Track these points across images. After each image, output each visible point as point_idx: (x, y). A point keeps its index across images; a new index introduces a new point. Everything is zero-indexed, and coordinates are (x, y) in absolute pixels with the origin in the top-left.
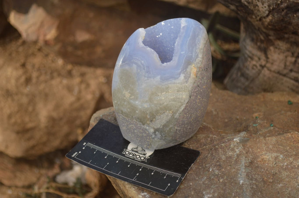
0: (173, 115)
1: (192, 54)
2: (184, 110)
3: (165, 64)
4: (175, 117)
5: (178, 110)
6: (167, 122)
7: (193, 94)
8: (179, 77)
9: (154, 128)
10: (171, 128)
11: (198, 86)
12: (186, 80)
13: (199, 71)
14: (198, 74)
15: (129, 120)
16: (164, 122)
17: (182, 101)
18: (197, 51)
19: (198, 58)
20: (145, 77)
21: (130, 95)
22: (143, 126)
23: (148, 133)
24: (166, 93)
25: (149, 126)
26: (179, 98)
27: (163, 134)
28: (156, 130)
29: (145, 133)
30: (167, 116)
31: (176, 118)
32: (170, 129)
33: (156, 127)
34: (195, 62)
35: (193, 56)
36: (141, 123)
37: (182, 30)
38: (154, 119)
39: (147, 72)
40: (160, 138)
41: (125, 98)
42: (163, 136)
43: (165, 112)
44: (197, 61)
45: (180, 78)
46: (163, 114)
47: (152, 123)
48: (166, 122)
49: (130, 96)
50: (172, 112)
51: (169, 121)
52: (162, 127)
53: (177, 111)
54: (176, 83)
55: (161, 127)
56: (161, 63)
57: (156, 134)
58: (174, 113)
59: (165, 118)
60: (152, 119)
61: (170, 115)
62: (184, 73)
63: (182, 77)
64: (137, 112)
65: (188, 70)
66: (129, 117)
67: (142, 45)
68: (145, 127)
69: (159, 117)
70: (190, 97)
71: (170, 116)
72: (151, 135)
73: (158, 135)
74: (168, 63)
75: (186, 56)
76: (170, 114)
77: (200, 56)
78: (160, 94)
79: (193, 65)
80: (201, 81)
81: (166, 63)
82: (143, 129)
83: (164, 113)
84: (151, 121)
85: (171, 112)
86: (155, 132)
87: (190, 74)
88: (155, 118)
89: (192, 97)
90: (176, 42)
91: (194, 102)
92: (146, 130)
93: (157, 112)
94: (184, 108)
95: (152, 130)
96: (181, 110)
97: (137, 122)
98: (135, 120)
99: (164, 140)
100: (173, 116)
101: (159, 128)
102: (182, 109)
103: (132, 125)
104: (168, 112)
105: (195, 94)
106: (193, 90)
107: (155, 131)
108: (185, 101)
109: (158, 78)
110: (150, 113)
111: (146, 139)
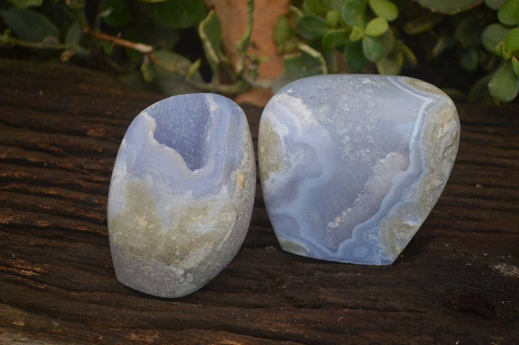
0: (214, 247)
1: (234, 154)
2: (229, 238)
3: (196, 171)
4: (217, 250)
5: (222, 239)
6: (206, 258)
7: (240, 213)
8: (220, 190)
9: (184, 268)
10: (210, 265)
11: (246, 200)
12: (231, 194)
13: (246, 179)
14: (245, 182)
15: (144, 260)
16: (201, 258)
18: (240, 148)
19: (244, 160)
20: (168, 194)
21: (147, 222)
22: (167, 267)
23: (173, 276)
24: (204, 215)
25: (177, 267)
26: (223, 222)
27: (198, 275)
28: (187, 271)
29: (169, 276)
30: (206, 249)
31: (218, 251)
32: (208, 267)
33: (187, 267)
34: (240, 166)
35: (237, 158)
36: (164, 263)
37: (212, 115)
38: (187, 256)
39: (170, 186)
40: (191, 281)
41: (139, 228)
42: (197, 277)
43: (203, 244)
44: (242, 164)
45: (222, 191)
46: (200, 248)
47: (183, 263)
48: (203, 259)
49: (148, 225)
50: (213, 244)
51: (209, 256)
52: (196, 266)
53: (221, 241)
54: (217, 200)
55: (196, 267)
56: (190, 171)
57: (186, 276)
58: (216, 244)
59: (202, 253)
60: (183, 257)
61: (211, 247)
62: (226, 184)
63: (225, 189)
64: (159, 247)
65: (232, 178)
66: (144, 256)
67: (154, 142)
68: (171, 268)
69: (195, 253)
70: (237, 218)
71: (211, 250)
72: (179, 279)
73: (189, 278)
74: (201, 170)
75: (226, 157)
76: (210, 247)
77: (246, 155)
78: (195, 218)
79: (238, 171)
80: (249, 193)
81: (198, 169)
82: (166, 272)
83: (202, 245)
84: (182, 259)
85: (212, 243)
86: (185, 275)
87: (236, 185)
88: (188, 254)
89: (239, 218)
90: (209, 137)
91: (242, 225)
92: (171, 271)
93: (191, 245)
94: (229, 235)
95: (181, 272)
96: (225, 239)
97: (157, 262)
98: (155, 260)
99: (196, 283)
100: (215, 248)
101: (193, 268)
103: (147, 267)
104: (207, 243)
105: (243, 213)
106: (241, 207)
107: (185, 272)
108: (230, 225)
109: (189, 194)
110: (181, 247)
111: (169, 284)
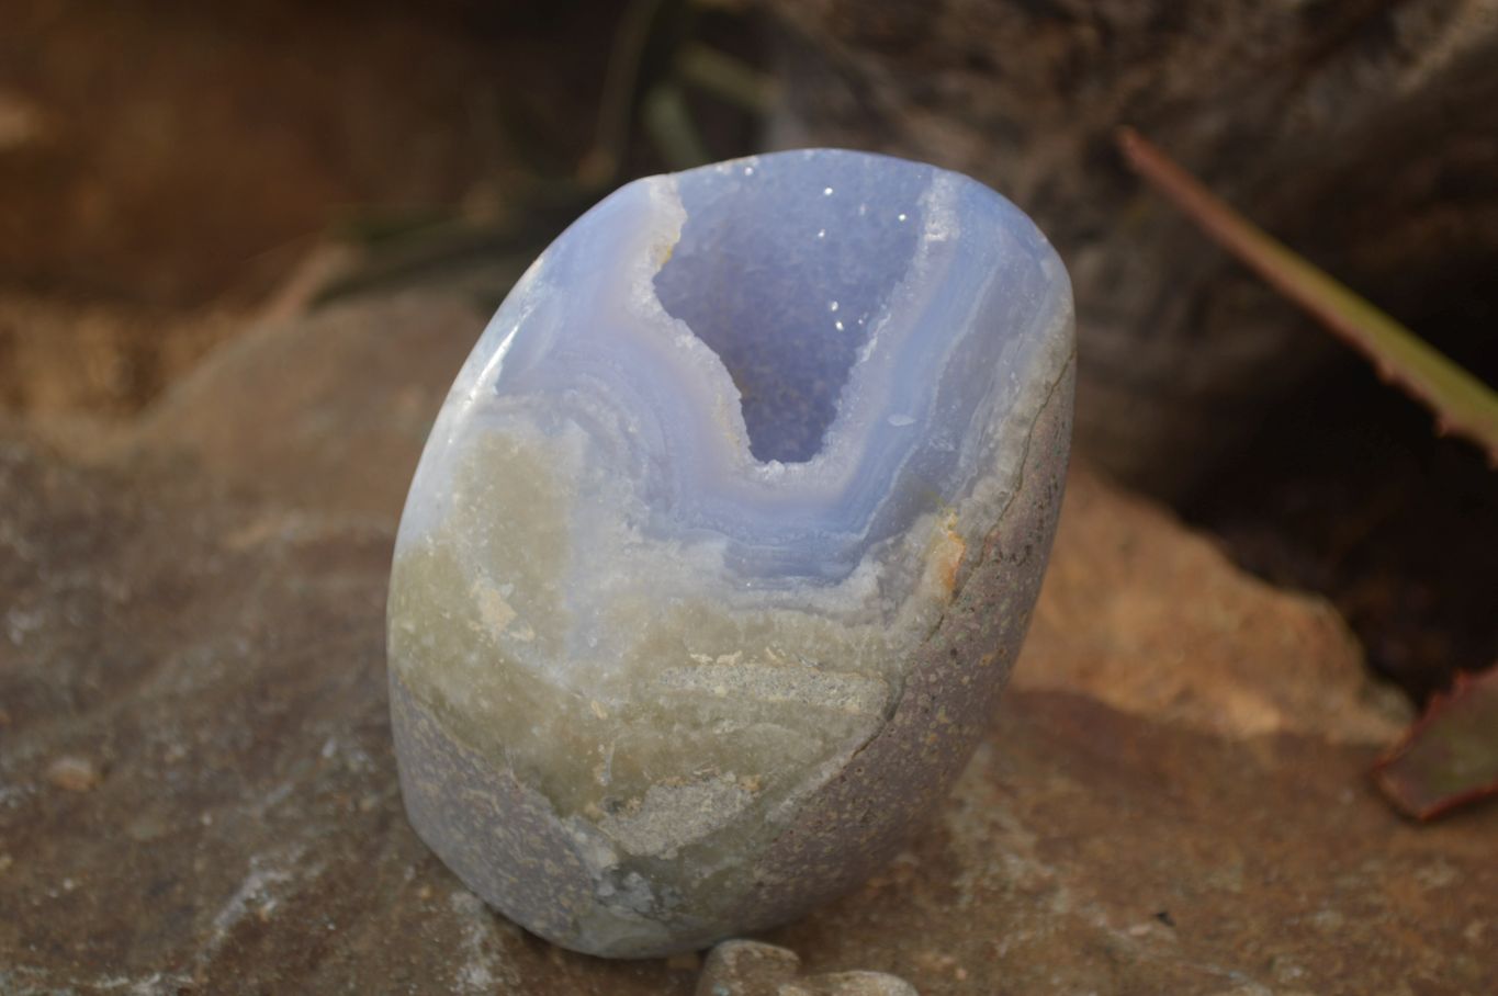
0: (757, 803)
1: (958, 443)
2: (832, 782)
3: (776, 468)
4: (771, 816)
5: (792, 781)
6: (715, 834)
7: (909, 696)
8: (847, 575)
9: (618, 848)
10: (731, 869)
11: (954, 652)
12: (887, 605)
13: (978, 564)
14: (966, 576)
15: (474, 761)
16: (694, 827)
17: (837, 731)
18: (991, 429)
19: (990, 480)
20: (630, 525)
21: (512, 614)
22: (553, 821)
23: (576, 863)
24: (747, 658)
25: (592, 832)
26: (819, 711)
27: (673, 894)
28: (629, 864)
29: (560, 859)
30: (721, 799)
31: (772, 825)
32: (722, 875)
33: (633, 848)
34: (966, 503)
35: (962, 463)
36: (546, 801)
37: (920, 262)
38: (635, 802)
39: (650, 497)
40: (644, 909)
41: (478, 628)
42: (668, 901)
43: (713, 775)
44: (976, 497)
45: (851, 581)
46: (694, 783)
47: (618, 822)
48: (703, 834)
49: (513, 626)
50: (754, 785)
51: (729, 829)
52: (671, 854)
53: (790, 787)
54: (820, 613)
55: (668, 856)
56: (749, 457)
57: (625, 883)
58: (767, 793)
59: (703, 809)
60: (620, 798)
61: (741, 798)
62: (880, 557)
63: (866, 578)
64: (535, 731)
65: (913, 541)
66: (478, 745)
68: (570, 830)
69: (671, 798)
70: (890, 713)
71: (739, 808)
72: (595, 882)
73: (637, 893)
74: (796, 468)
75: (915, 447)
76: (739, 795)
77: (1006, 465)
78: (704, 659)
79: (951, 519)
80: (974, 626)
81: (782, 462)
82: (548, 838)
83: (706, 778)
84: (615, 807)
85: (749, 783)
86: (619, 874)
87: (921, 573)
88: (642, 795)
89: (898, 717)
90: (873, 343)
91: (907, 747)
92: (569, 843)
93: (665, 760)
94: (837, 772)
95: (606, 859)
96: (814, 783)
97: (522, 787)
98: (512, 775)
99: (666, 924)
100: (757, 807)
101: (655, 857)
102: (826, 776)
103: (484, 794)
104: (731, 777)
105: (923, 700)
106: (919, 674)
107: (622, 865)
108: (850, 732)
109: (714, 551)
110: (619, 756)
111: (558, 890)
